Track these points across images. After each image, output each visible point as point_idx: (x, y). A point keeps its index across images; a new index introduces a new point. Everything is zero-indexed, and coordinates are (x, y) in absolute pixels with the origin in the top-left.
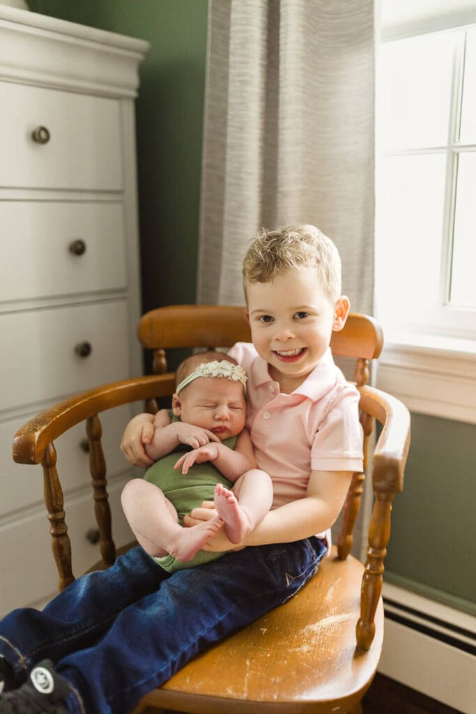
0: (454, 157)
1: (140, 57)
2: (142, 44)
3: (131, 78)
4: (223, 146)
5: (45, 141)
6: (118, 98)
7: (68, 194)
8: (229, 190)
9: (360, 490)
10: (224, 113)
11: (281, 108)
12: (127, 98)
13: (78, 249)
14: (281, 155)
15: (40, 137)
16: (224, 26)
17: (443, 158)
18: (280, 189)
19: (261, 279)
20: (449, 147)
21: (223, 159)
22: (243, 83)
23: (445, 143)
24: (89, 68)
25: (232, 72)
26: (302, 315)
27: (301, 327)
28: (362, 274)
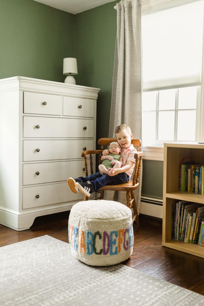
0: (157, 112)
1: (98, 91)
2: (99, 89)
3: (96, 95)
4: (115, 109)
5: (81, 108)
6: (94, 99)
7: (84, 118)
8: (115, 117)
9: (139, 170)
10: (115, 103)
11: (125, 103)
12: (95, 99)
13: (85, 128)
14: (125, 111)
15: (80, 107)
16: (115, 87)
17: (155, 113)
18: (125, 117)
19: (118, 133)
20: (156, 110)
21: (115, 111)
22: (119, 99)
23: (155, 110)
24: (89, 94)
25: (117, 97)
26: (125, 137)
27: (125, 139)
28: (140, 133)
